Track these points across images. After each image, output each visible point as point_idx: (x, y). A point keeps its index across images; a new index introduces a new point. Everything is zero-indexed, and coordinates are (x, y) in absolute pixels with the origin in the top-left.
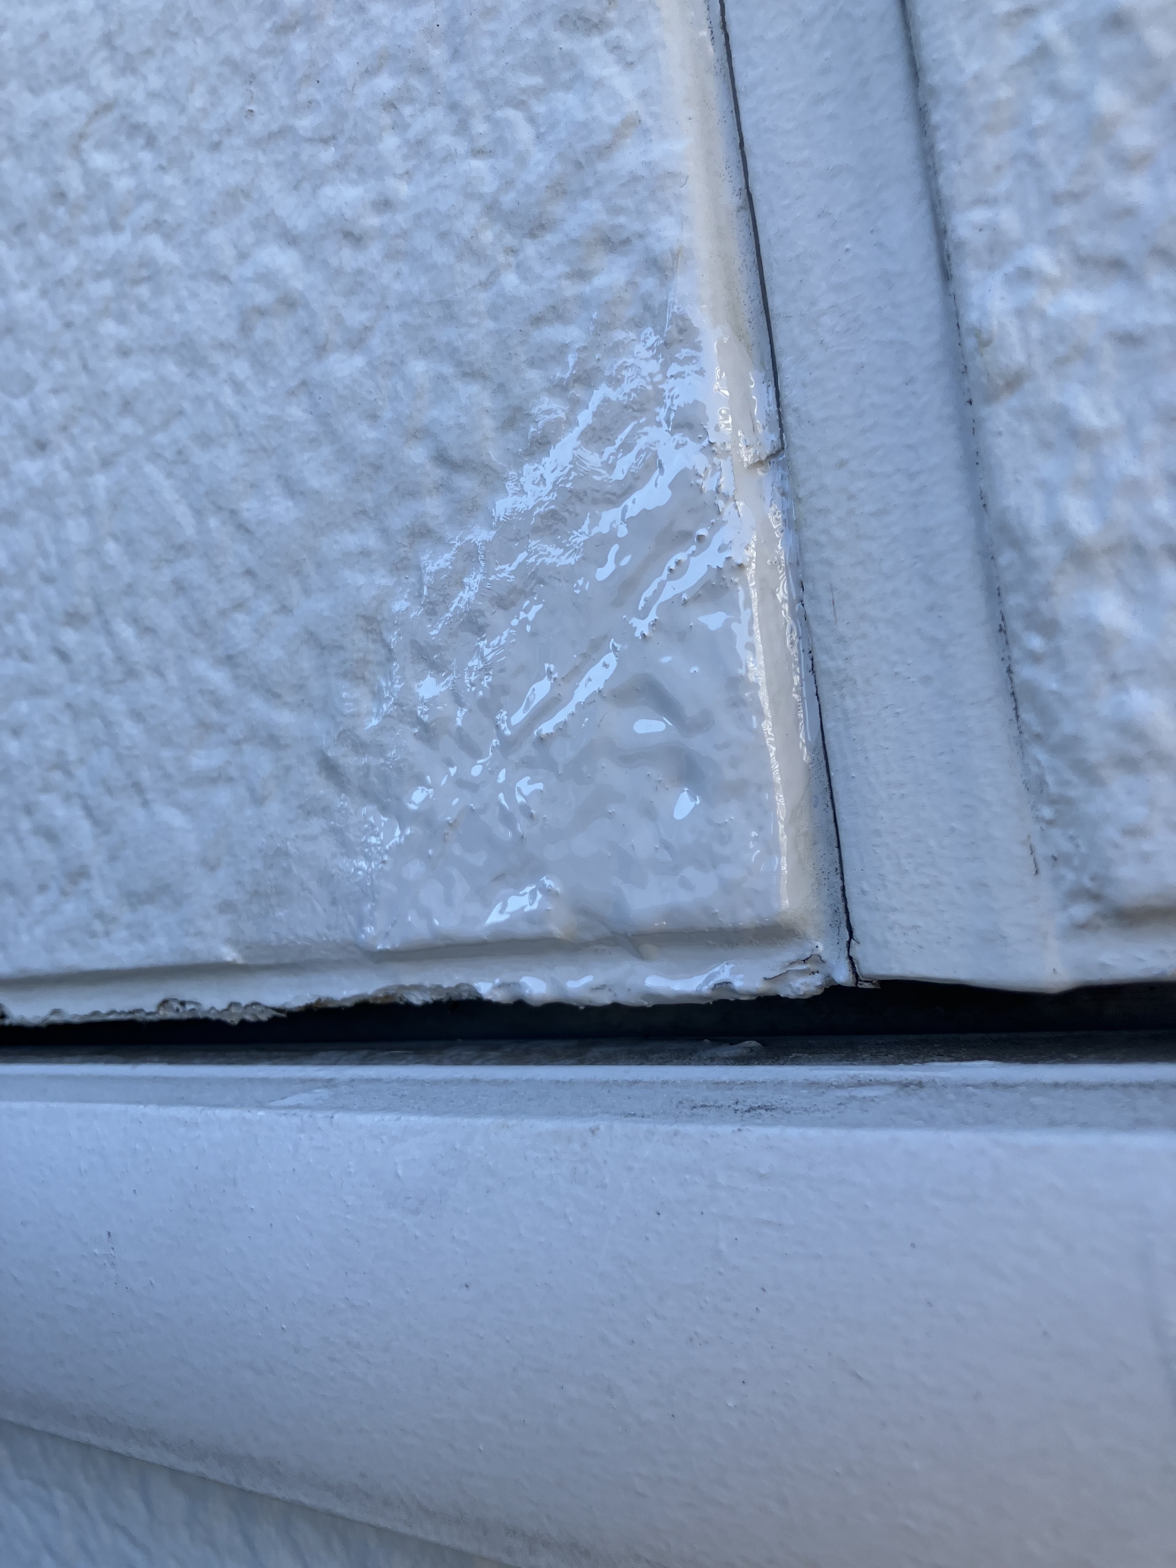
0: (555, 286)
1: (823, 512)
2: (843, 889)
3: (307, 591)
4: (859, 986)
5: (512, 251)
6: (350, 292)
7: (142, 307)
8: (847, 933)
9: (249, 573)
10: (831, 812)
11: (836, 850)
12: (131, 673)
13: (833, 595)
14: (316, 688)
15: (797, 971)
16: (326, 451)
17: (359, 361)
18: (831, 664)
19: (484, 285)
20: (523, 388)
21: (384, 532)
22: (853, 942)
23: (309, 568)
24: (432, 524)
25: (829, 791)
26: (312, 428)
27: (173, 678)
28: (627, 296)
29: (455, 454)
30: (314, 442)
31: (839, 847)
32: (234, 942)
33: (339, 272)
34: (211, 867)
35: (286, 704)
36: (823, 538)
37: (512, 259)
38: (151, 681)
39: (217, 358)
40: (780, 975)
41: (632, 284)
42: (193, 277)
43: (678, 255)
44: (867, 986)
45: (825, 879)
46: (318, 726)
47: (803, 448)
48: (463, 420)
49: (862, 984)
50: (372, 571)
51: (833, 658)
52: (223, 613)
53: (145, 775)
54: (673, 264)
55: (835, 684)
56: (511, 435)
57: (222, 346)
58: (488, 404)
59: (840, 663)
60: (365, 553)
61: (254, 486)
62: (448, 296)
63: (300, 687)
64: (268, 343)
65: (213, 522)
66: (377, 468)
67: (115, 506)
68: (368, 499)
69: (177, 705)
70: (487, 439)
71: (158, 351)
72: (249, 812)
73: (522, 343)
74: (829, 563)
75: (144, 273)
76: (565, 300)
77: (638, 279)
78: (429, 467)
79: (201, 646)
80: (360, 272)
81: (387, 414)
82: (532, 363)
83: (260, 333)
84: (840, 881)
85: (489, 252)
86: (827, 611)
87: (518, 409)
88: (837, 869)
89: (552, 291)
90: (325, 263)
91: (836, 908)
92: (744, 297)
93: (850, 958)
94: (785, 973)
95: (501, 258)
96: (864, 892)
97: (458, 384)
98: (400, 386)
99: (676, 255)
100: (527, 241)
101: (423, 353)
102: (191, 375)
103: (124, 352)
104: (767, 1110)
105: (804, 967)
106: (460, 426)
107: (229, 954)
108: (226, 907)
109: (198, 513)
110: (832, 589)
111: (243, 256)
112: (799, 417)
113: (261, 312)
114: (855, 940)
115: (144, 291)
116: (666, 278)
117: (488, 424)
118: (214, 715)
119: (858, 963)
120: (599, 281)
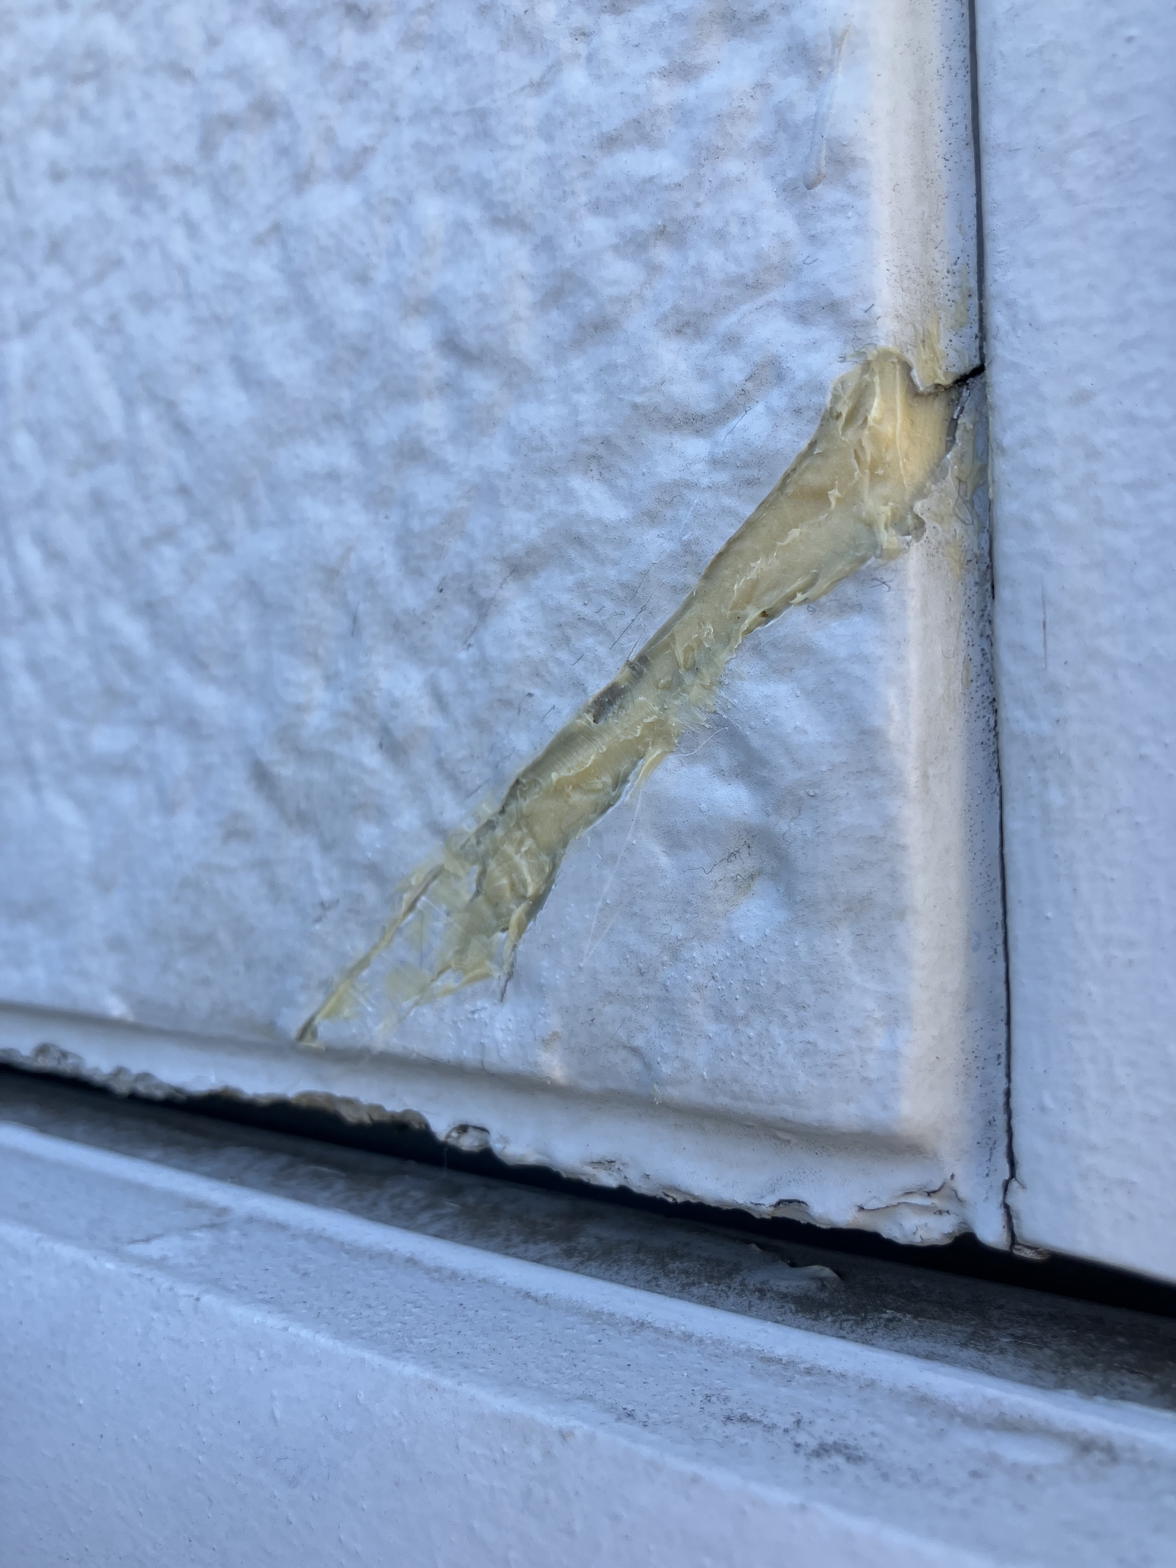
0: (641, 89)
1: (1041, 474)
2: (1008, 1093)
3: (253, 523)
4: (1015, 1252)
5: (583, 34)
6: (348, 96)
7: (84, 114)
8: (1007, 1167)
9: (183, 491)
10: (1001, 965)
11: (1003, 1027)
12: (33, 612)
13: (1045, 614)
14: (252, 659)
15: (916, 1205)
16: (296, 326)
17: (351, 197)
18: (1029, 726)
19: (538, 87)
20: (580, 245)
21: (361, 447)
22: (1014, 1184)
23: (259, 491)
24: (428, 441)
25: (1000, 931)
26: (281, 291)
27: (80, 625)
28: (752, 106)
29: (470, 339)
30: (281, 311)
31: (1008, 1023)
32: (122, 992)
33: (336, 65)
34: (104, 885)
35: (213, 680)
36: (1036, 517)
37: (582, 48)
38: (54, 625)
39: (169, 187)
40: (887, 1207)
41: (763, 86)
42: (148, 72)
43: (842, 39)
44: (1028, 1254)
45: (978, 1068)
46: (252, 716)
47: (1015, 367)
48: (487, 288)
49: (1020, 1250)
50: (340, 502)
51: (1033, 717)
52: (147, 543)
53: (38, 750)
54: (833, 53)
55: (1032, 759)
56: (554, 315)
57: (178, 171)
58: (525, 266)
59: (1046, 727)
60: (333, 476)
61: (200, 370)
62: (482, 103)
63: (233, 657)
64: (235, 168)
65: (146, 416)
66: (361, 353)
67: (31, 385)
68: (346, 398)
69: (81, 662)
70: (516, 318)
71: (96, 174)
72: (156, 820)
73: (585, 175)
74: (1045, 560)
75: (90, 66)
76: (657, 112)
77: (773, 79)
78: (432, 356)
79: (117, 584)
80: (363, 66)
81: (381, 276)
82: (596, 207)
83: (226, 153)
84: (1005, 1080)
85: (547, 36)
86: (1033, 638)
87: (568, 275)
88: (999, 1056)
89: (637, 98)
90: (318, 52)
91: (991, 1118)
92: (940, 118)
93: (1007, 1207)
94: (894, 1206)
95: (566, 45)
96: (1043, 1109)
97: (485, 236)
98: (403, 237)
99: (837, 41)
100: (607, 18)
101: (441, 188)
102: (136, 210)
103: (57, 175)
104: (849, 1458)
105: (927, 1202)
106: (482, 298)
107: (116, 1008)
108: (117, 944)
109: (129, 403)
110: (1044, 602)
111: (213, 42)
112: (1015, 316)
113: (230, 122)
114: (1018, 1182)
115: (87, 92)
116: (819, 78)
117: (523, 296)
118: (125, 682)
119: (1018, 1218)
120: (711, 82)
